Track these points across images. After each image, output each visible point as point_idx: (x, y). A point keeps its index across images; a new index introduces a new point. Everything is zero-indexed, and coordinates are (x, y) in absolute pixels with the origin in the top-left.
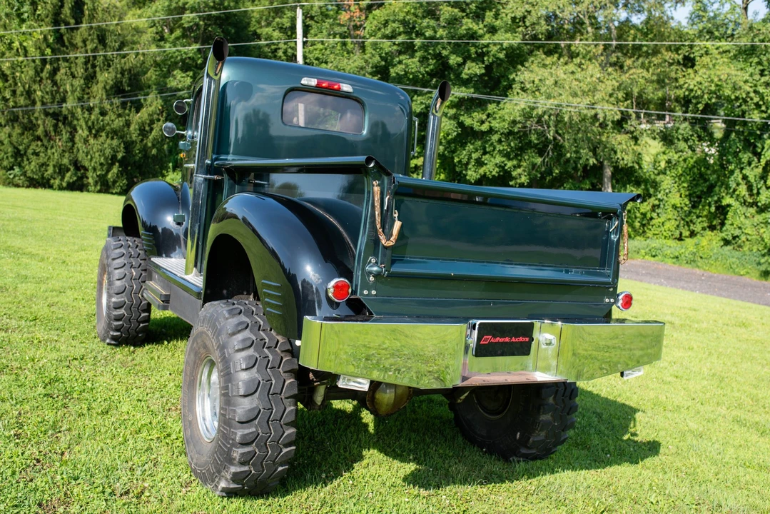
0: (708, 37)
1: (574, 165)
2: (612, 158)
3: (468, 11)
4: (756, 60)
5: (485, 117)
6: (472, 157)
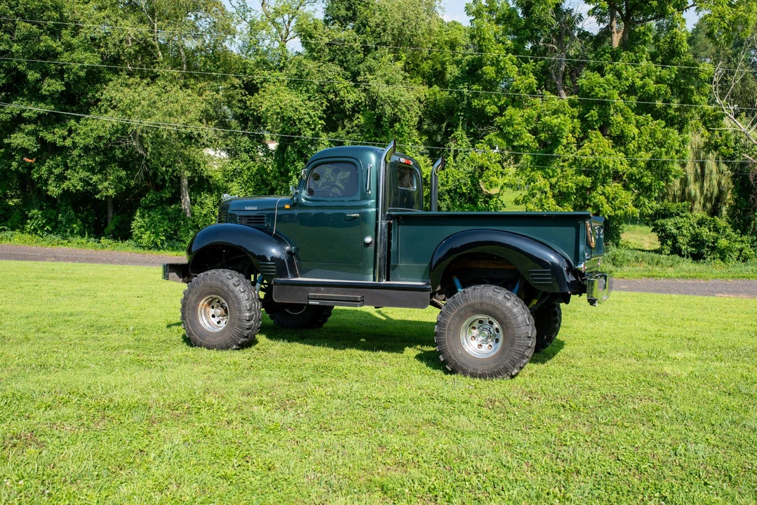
0: (265, 67)
1: (162, 177)
2: (196, 170)
3: (45, 27)
4: (305, 89)
5: (66, 133)
6: (52, 173)
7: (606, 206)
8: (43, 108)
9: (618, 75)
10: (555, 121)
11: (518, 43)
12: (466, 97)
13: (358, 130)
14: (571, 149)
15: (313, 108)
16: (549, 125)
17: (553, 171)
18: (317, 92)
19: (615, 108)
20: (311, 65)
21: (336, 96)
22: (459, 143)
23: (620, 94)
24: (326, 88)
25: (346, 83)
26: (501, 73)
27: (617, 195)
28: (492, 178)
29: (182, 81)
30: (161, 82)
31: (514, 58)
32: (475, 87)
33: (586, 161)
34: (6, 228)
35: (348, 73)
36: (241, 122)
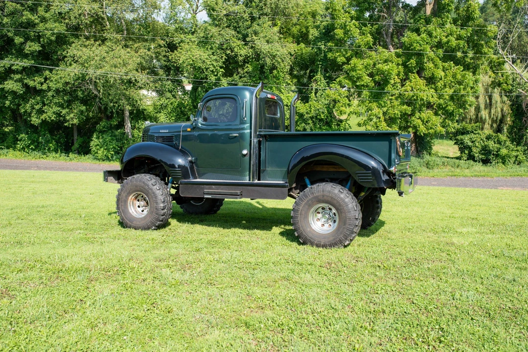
0: (181, 32)
1: (111, 110)
2: (134, 105)
3: (26, 6)
4: (210, 47)
5: (43, 80)
6: (34, 108)
7: (422, 127)
8: (26, 63)
9: (430, 34)
10: (385, 67)
11: (360, 13)
12: (323, 52)
13: (248, 76)
14: (397, 87)
15: (216, 60)
16: (381, 70)
17: (384, 102)
18: (218, 49)
19: (428, 57)
20: (214, 30)
21: (232, 52)
22: (318, 83)
23: (431, 48)
24: (225, 47)
25: (239, 42)
26: (347, 34)
27: (429, 119)
28: (342, 108)
29: (123, 42)
30: (108, 43)
31: (357, 23)
32: (330, 44)
33: (407, 95)
34: (3, 147)
35: (240, 36)
36: (166, 71)
